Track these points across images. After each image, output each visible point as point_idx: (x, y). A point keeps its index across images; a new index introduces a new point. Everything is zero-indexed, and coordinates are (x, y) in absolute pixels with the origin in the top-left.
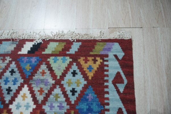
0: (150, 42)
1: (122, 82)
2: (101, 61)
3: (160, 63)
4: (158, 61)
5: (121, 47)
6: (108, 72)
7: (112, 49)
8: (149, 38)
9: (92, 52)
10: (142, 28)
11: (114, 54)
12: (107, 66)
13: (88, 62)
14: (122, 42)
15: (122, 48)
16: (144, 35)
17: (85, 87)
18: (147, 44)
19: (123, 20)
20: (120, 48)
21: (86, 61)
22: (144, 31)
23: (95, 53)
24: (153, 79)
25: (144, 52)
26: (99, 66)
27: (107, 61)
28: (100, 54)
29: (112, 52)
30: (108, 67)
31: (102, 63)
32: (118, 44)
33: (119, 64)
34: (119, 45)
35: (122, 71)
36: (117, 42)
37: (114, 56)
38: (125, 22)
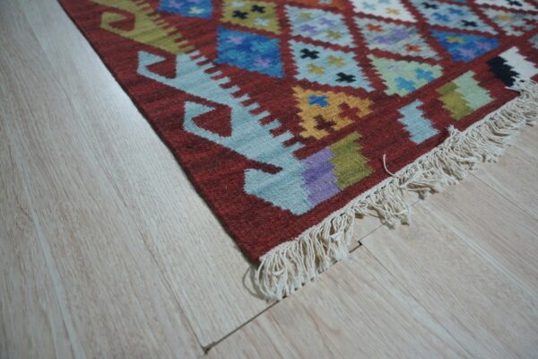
0: (134, 298)
1: (200, 121)
2: (304, 135)
3: (58, 234)
4: (72, 236)
5: (279, 208)
6: (261, 120)
7: (303, 182)
8: (141, 314)
9: (356, 141)
10: (207, 350)
11: (281, 174)
12: (275, 133)
13: (338, 111)
14: (287, 226)
15: (269, 204)
16: (177, 316)
17: (290, 70)
18: (143, 277)
19: (337, 333)
20: (275, 204)
21: (346, 110)
22: (185, 335)
23: (342, 142)
24: (78, 169)
25: (144, 237)
26: (299, 119)
27: (288, 144)
28: (327, 148)
29: (294, 174)
30: (271, 131)
31: (297, 129)
32: (293, 211)
33: (243, 156)
34: (288, 212)
35: (218, 142)
36: (304, 214)
37: (277, 165)
38: (317, 327)
